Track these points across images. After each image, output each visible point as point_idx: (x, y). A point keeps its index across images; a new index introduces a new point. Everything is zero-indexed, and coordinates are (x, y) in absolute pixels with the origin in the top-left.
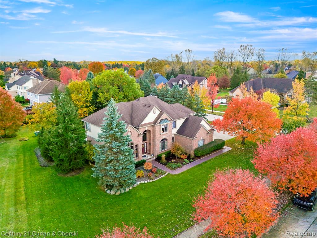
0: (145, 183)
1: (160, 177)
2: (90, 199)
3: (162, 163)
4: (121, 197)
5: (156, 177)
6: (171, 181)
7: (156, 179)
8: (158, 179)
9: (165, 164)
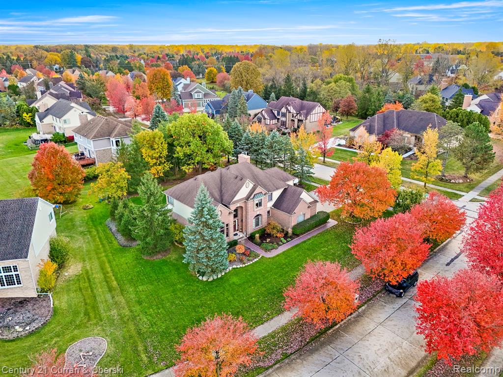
0: (237, 268)
1: (254, 261)
2: (183, 285)
3: (256, 244)
4: (214, 283)
5: (249, 260)
6: (265, 266)
7: (249, 264)
8: (251, 263)
9: (259, 245)
